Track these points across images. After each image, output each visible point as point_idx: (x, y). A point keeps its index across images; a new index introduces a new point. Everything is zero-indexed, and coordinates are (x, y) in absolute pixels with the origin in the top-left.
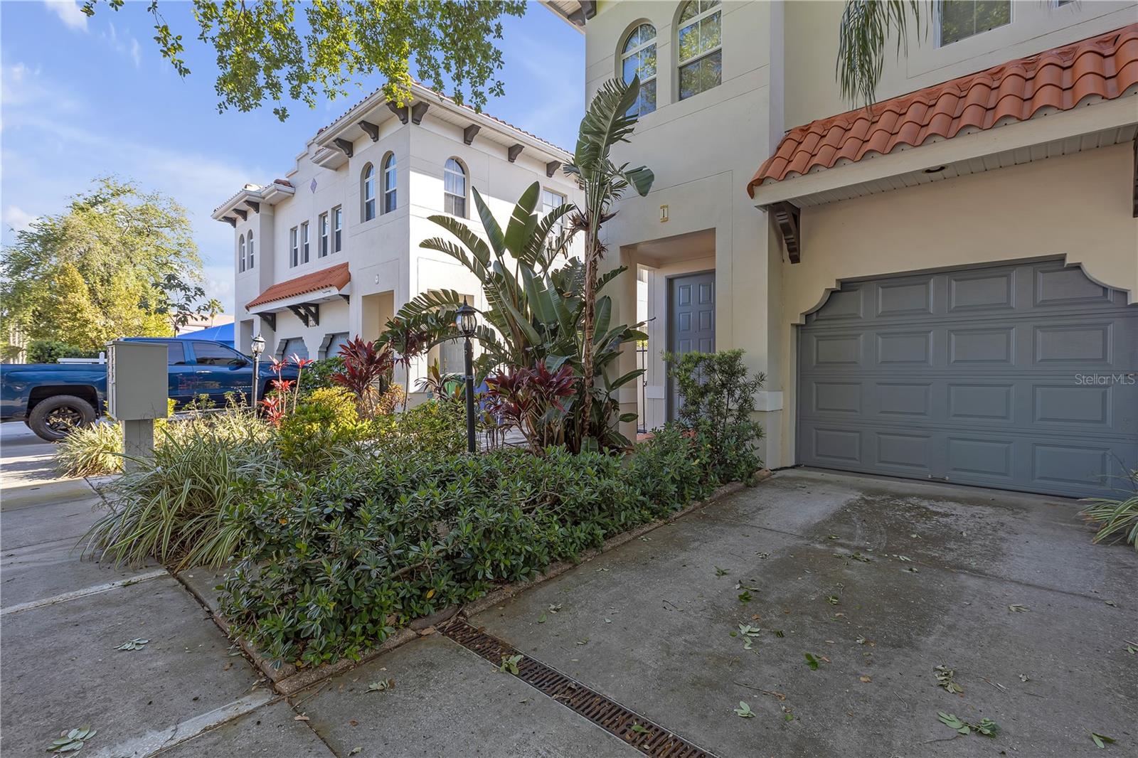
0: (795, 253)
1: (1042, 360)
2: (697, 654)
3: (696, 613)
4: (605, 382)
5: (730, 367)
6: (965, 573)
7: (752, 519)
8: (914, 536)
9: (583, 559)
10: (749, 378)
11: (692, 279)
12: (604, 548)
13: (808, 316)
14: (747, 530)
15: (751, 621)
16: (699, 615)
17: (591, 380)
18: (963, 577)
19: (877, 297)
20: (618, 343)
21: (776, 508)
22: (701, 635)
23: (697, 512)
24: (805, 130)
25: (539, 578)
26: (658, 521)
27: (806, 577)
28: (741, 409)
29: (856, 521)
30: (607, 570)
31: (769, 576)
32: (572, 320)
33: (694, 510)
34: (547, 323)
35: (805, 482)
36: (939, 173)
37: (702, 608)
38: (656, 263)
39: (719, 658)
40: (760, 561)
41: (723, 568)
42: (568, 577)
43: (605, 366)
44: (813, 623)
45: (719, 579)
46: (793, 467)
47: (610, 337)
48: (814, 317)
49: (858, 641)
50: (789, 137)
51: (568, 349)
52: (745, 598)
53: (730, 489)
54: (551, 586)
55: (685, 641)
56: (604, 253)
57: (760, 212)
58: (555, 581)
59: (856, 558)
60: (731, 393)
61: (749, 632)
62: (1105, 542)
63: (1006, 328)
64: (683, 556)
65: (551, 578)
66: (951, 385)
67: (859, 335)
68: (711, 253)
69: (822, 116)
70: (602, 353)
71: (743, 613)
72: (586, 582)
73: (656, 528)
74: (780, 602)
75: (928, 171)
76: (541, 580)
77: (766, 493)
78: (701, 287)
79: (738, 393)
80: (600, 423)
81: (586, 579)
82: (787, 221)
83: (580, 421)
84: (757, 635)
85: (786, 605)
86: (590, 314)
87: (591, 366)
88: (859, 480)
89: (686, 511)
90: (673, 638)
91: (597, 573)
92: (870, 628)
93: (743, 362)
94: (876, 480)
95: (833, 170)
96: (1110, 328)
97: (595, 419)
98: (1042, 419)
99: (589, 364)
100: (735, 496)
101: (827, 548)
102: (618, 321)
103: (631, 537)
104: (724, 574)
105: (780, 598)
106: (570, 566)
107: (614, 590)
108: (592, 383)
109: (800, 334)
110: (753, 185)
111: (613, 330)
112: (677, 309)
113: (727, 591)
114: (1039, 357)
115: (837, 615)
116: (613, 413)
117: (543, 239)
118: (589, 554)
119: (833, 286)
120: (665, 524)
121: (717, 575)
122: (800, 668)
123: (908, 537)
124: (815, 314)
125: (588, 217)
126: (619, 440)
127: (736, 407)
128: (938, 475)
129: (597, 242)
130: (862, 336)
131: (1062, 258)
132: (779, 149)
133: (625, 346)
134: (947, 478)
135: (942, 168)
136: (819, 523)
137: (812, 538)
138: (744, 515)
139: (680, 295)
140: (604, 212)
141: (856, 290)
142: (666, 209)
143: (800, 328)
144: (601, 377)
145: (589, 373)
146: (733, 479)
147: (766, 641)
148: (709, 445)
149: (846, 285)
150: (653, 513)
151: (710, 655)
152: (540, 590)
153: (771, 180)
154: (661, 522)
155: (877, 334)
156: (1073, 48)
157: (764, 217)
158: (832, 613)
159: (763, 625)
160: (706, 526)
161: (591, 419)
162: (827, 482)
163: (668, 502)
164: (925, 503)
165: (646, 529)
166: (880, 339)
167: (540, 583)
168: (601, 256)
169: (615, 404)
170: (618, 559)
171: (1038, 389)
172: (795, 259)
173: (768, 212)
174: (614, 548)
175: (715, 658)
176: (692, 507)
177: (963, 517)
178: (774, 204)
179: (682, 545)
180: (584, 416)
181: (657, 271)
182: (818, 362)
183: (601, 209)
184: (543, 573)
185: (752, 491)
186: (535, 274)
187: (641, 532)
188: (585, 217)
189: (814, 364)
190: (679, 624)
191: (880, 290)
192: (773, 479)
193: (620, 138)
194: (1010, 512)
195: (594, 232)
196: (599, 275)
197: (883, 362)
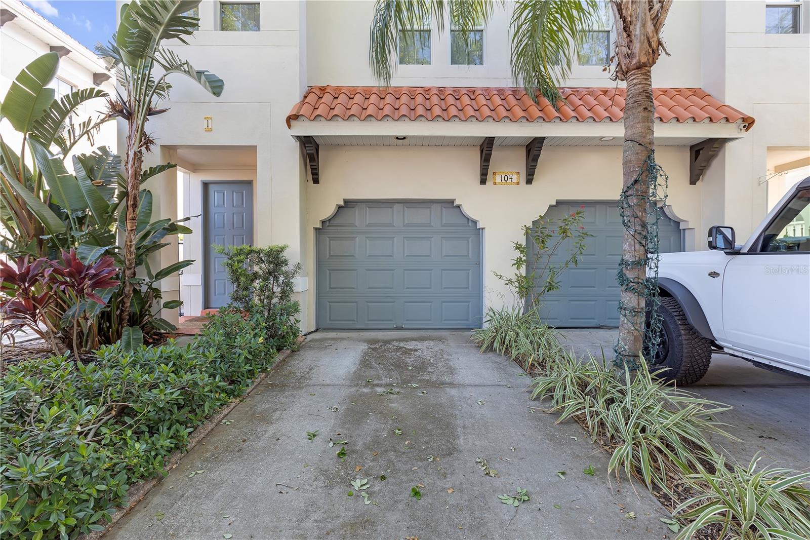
0: (316, 177)
1: (445, 256)
2: (333, 530)
3: (311, 486)
4: (148, 273)
5: (275, 258)
6: (447, 387)
7: (310, 379)
8: (410, 368)
9: (168, 468)
10: (290, 268)
11: (226, 186)
12: (189, 447)
13: (323, 222)
14: (311, 389)
15: (356, 474)
16: (314, 486)
17: (132, 270)
18: (448, 389)
19: (366, 214)
20: (163, 236)
21: (322, 365)
22: (326, 507)
23: (264, 382)
24: (323, 89)
25: (116, 515)
26: (234, 400)
27: (371, 418)
28: (283, 292)
29: (375, 365)
30: (202, 471)
31: (347, 426)
32: (110, 210)
33: (261, 382)
34: (72, 210)
35: (329, 341)
36: (402, 141)
37: (313, 478)
38: (193, 168)
39: (352, 525)
40: (334, 414)
41: (312, 431)
42: (155, 499)
43: (146, 256)
44: (397, 456)
45: (312, 442)
46: (315, 331)
47: (152, 229)
48: (327, 224)
49: (429, 460)
50: (311, 91)
51: (102, 239)
52: (342, 454)
53: (282, 357)
54: (136, 520)
55: (316, 521)
56: (151, 146)
57: (293, 140)
58: (138, 511)
59: (390, 393)
60: (276, 278)
61: (362, 486)
62: (485, 352)
63: (430, 238)
64: (271, 430)
65: (131, 509)
66: (405, 270)
67: (356, 237)
68: (253, 167)
69: (334, 83)
70: (144, 243)
71: (346, 469)
72: (182, 496)
73: (234, 407)
74: (367, 447)
75: (397, 138)
76: (119, 516)
77: (309, 354)
78: (235, 194)
79: (281, 278)
80: (141, 311)
81: (180, 492)
82: (312, 152)
83: (118, 312)
84: (368, 486)
85: (372, 449)
86: (133, 205)
87: (134, 256)
88: (359, 335)
89: (255, 384)
90: (303, 524)
91: (191, 480)
92: (429, 446)
93: (285, 255)
94: (370, 333)
95: (346, 122)
96: (470, 240)
97: (137, 309)
98: (445, 288)
99: (131, 255)
100: (288, 362)
101: (370, 390)
102: (160, 214)
103: (213, 425)
104: (314, 436)
105: (364, 443)
106: (154, 482)
107: (220, 493)
108: (134, 274)
109: (318, 235)
110: (290, 118)
111: (156, 223)
112: (212, 210)
113: (324, 451)
114: (444, 254)
115: (406, 443)
116: (155, 301)
117: (63, 118)
118: (173, 460)
119: (341, 203)
120: (241, 401)
121: (309, 439)
122: (411, 503)
123: (408, 369)
124: (328, 222)
125: (130, 105)
126: (165, 326)
127: (279, 290)
128: (399, 325)
129: (143, 134)
130: (357, 238)
131: (452, 202)
132: (305, 97)
133: (168, 238)
134: (404, 326)
135: (404, 138)
136: (355, 372)
137: (357, 384)
138: (302, 377)
139: (215, 197)
140: (153, 105)
141: (353, 207)
142: (210, 121)
143: (318, 230)
144: (143, 266)
145: (131, 264)
146: (285, 348)
147: (376, 488)
148: (264, 324)
149: (348, 204)
150: (230, 393)
151: (343, 526)
152: (121, 532)
153: (303, 118)
154: (237, 400)
155: (366, 237)
156: (458, 90)
157: (297, 145)
158: (403, 443)
159: (367, 474)
160: (277, 395)
161: (132, 310)
162: (343, 339)
163: (239, 379)
164: (402, 345)
165: (225, 412)
166: (368, 241)
167: (117, 523)
168: (148, 149)
169: (157, 293)
170: (208, 454)
171: (443, 272)
172: (316, 181)
173: (299, 142)
174: (199, 442)
175: (350, 528)
176: (259, 380)
177: (425, 350)
178: (305, 137)
179: (265, 419)
180: (123, 306)
181: (193, 175)
182: (330, 256)
183: (150, 102)
184: (119, 507)
185: (298, 354)
186: (52, 155)
187: (222, 416)
188: (127, 104)
189: (328, 257)
190: (302, 505)
191: (367, 208)
192: (307, 343)
193: (177, 36)
194: (440, 343)
195: (140, 122)
196: (145, 167)
197: (369, 256)
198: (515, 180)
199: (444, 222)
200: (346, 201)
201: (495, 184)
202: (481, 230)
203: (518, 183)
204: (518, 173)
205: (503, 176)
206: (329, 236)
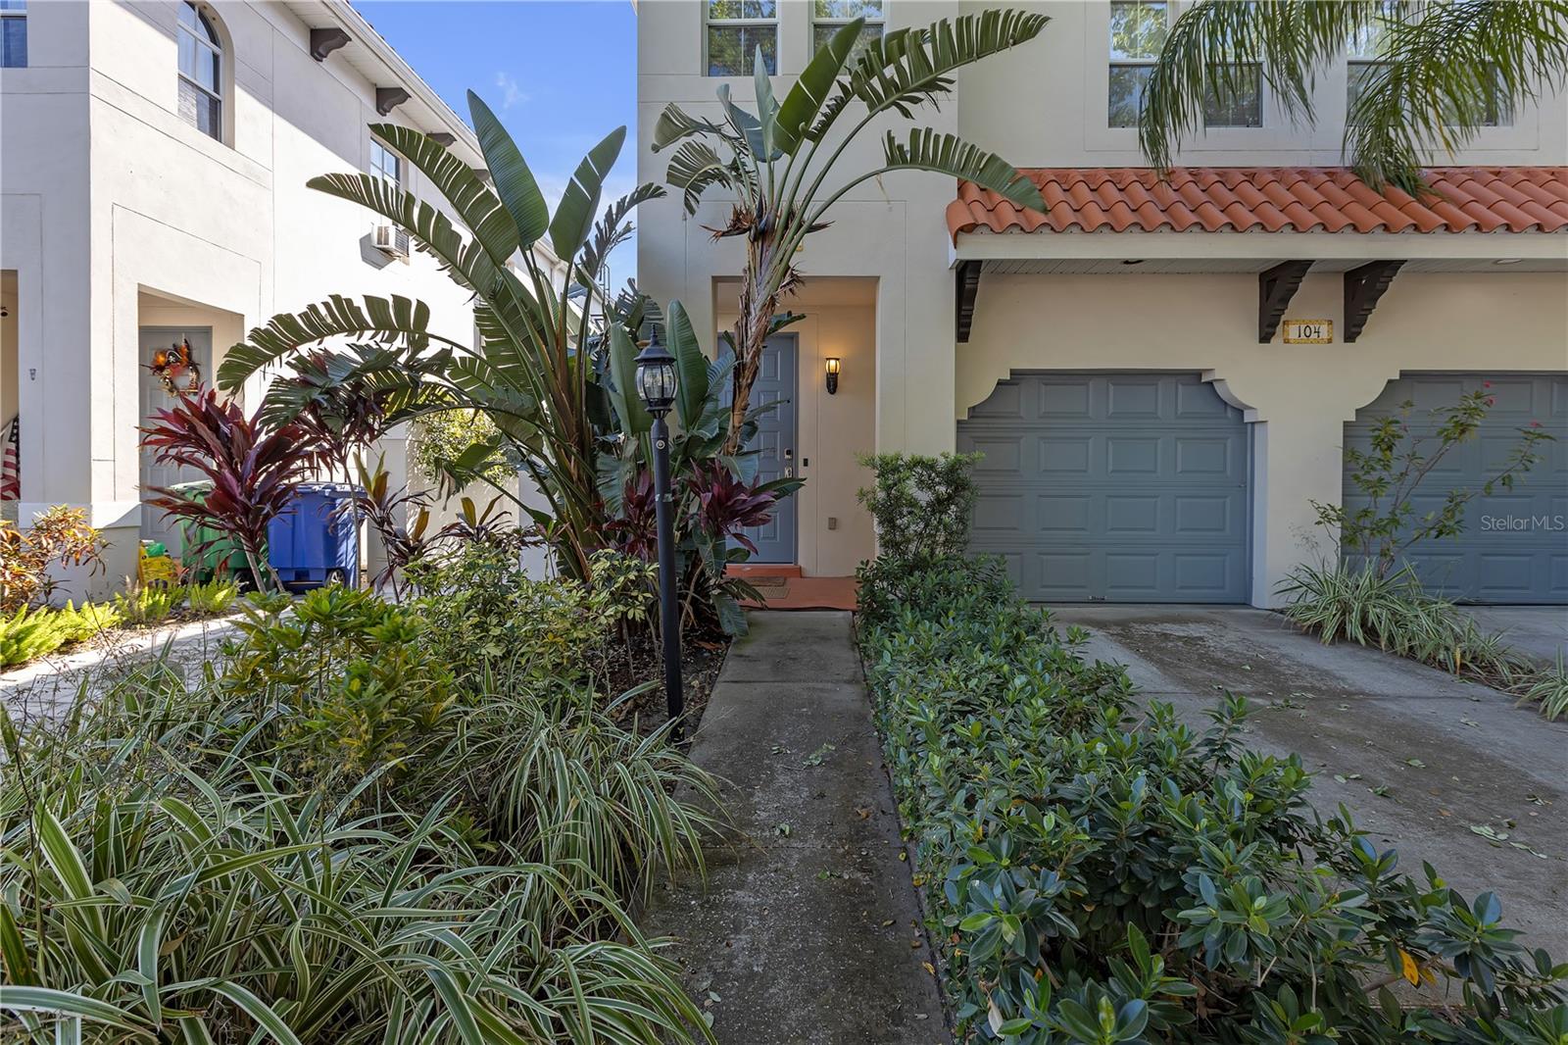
0: (965, 330)
1: (1181, 471)
13: (971, 410)
19: (1040, 396)
48: (978, 413)
67: (1022, 438)
75: (1127, 262)
98: (1181, 530)
109: (960, 433)
110: (960, 231)
114: (1179, 468)
119: (1007, 376)
130: (1024, 439)
131: (1198, 374)
135: (1139, 261)
141: (1023, 384)
143: (961, 424)
155: (1040, 438)
166: (1043, 445)
172: (963, 337)
191: (1043, 386)
197: (1045, 471)
198: (1324, 335)
199: (1180, 410)
200: (1013, 372)
201: (1287, 341)
202: (1249, 426)
203: (1330, 341)
204: (1330, 322)
205: (1303, 327)
206: (974, 434)
